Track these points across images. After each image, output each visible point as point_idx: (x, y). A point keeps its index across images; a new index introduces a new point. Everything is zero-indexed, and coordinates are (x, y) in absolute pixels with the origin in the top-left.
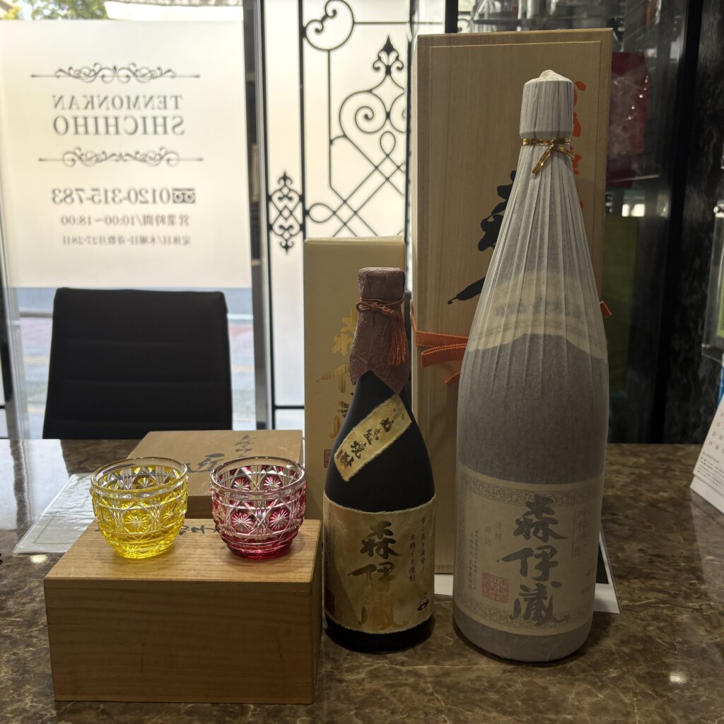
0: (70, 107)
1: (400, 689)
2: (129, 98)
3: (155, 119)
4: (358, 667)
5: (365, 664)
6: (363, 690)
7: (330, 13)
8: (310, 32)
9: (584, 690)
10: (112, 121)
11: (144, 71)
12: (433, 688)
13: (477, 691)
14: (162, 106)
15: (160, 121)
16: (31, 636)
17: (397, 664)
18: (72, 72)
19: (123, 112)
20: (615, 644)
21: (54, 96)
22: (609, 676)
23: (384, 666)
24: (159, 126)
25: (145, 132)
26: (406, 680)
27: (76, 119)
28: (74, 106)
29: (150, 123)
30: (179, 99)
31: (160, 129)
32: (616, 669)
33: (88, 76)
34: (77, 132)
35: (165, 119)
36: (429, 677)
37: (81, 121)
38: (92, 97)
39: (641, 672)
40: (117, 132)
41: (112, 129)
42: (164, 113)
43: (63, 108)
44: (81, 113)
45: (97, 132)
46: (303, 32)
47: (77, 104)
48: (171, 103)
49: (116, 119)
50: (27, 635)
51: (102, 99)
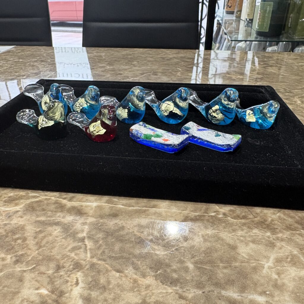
4: (20, 198)
9: (288, 257)
12: (88, 232)
13: (141, 241)
26: (63, 218)
36: (92, 216)
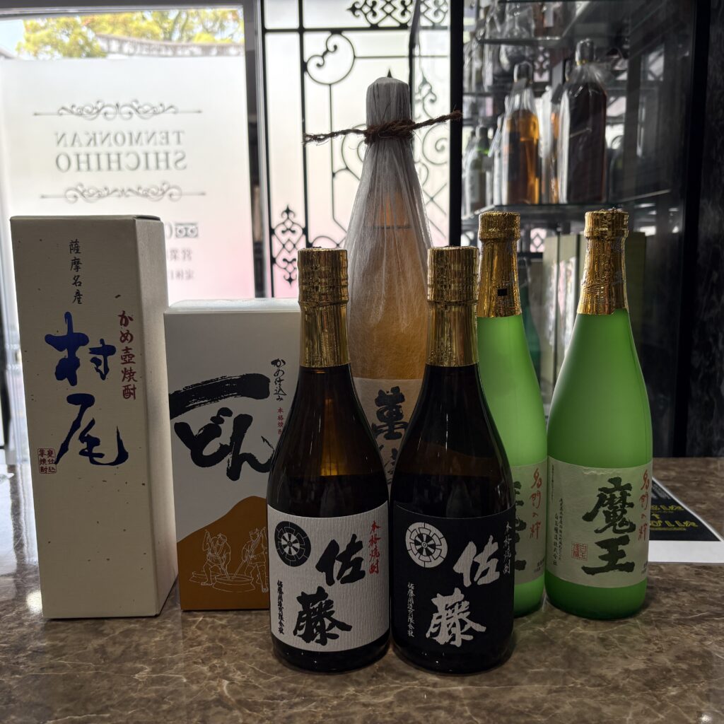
0: (73, 144)
1: (435, 713)
2: (131, 134)
3: (157, 154)
4: (384, 690)
5: (392, 686)
6: (392, 714)
7: (331, 48)
8: (311, 67)
9: (642, 711)
10: (114, 157)
11: (146, 108)
12: (471, 712)
13: (521, 713)
14: (164, 141)
15: (162, 156)
16: (18, 663)
17: (428, 686)
18: (74, 110)
19: (126, 148)
20: (670, 661)
21: (57, 134)
22: (669, 694)
23: (413, 688)
24: (162, 161)
25: (147, 167)
26: (440, 702)
27: (78, 156)
28: (76, 144)
29: (152, 158)
30: (181, 134)
31: (162, 164)
32: (675, 686)
33: (90, 113)
34: (79, 168)
35: (167, 154)
36: (465, 698)
37: (83, 158)
38: (95, 134)
39: (704, 690)
40: (119, 168)
41: (114, 165)
42: (166, 148)
43: (65, 145)
44: (83, 150)
45: (99, 168)
46: (304, 67)
47: (79, 141)
48: (173, 138)
49: (119, 155)
50: (14, 661)
51: (104, 135)
